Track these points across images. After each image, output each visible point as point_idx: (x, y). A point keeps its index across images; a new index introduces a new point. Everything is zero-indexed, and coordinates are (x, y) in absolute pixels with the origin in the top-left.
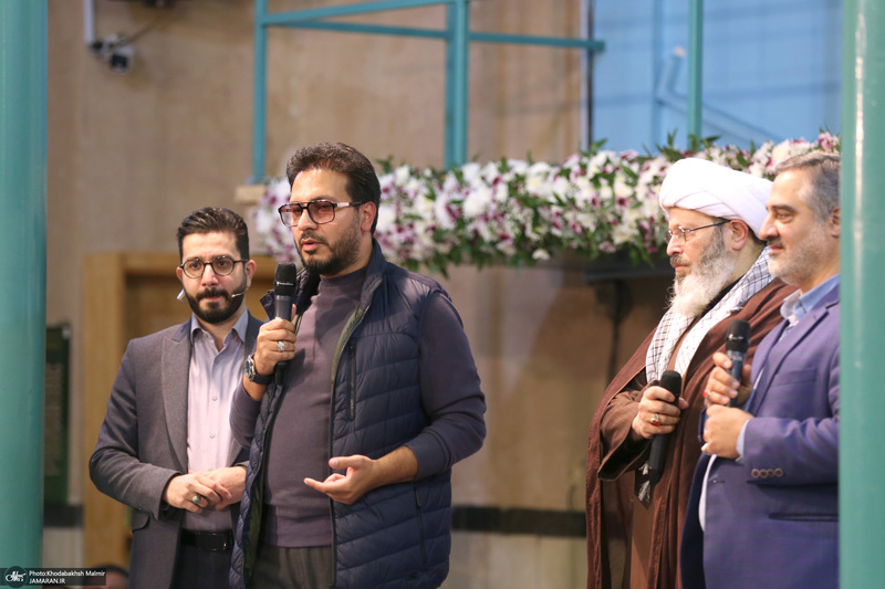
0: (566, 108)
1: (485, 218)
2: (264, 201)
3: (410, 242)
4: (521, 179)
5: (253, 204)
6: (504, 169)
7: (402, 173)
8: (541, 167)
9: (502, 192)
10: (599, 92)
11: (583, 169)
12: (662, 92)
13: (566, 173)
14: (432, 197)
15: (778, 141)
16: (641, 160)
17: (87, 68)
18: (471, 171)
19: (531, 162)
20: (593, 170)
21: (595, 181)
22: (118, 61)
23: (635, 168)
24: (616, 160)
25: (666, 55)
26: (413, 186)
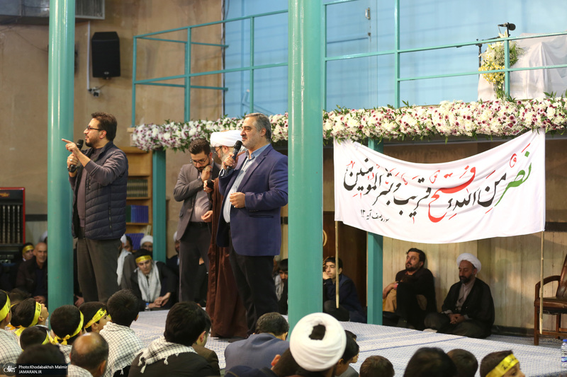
0: (218, 106)
1: (195, 136)
2: (135, 132)
3: (174, 143)
4: (204, 125)
5: (132, 132)
6: (200, 123)
7: (172, 124)
8: (210, 122)
9: (199, 129)
10: (226, 102)
11: (222, 122)
12: (244, 102)
13: (217, 124)
14: (180, 130)
15: (274, 114)
16: (237, 120)
17: (88, 96)
18: (191, 123)
19: (207, 121)
20: (224, 123)
21: (225, 126)
22: (96, 94)
23: (235, 122)
24: (230, 120)
25: (245, 91)
26: (175, 127)
